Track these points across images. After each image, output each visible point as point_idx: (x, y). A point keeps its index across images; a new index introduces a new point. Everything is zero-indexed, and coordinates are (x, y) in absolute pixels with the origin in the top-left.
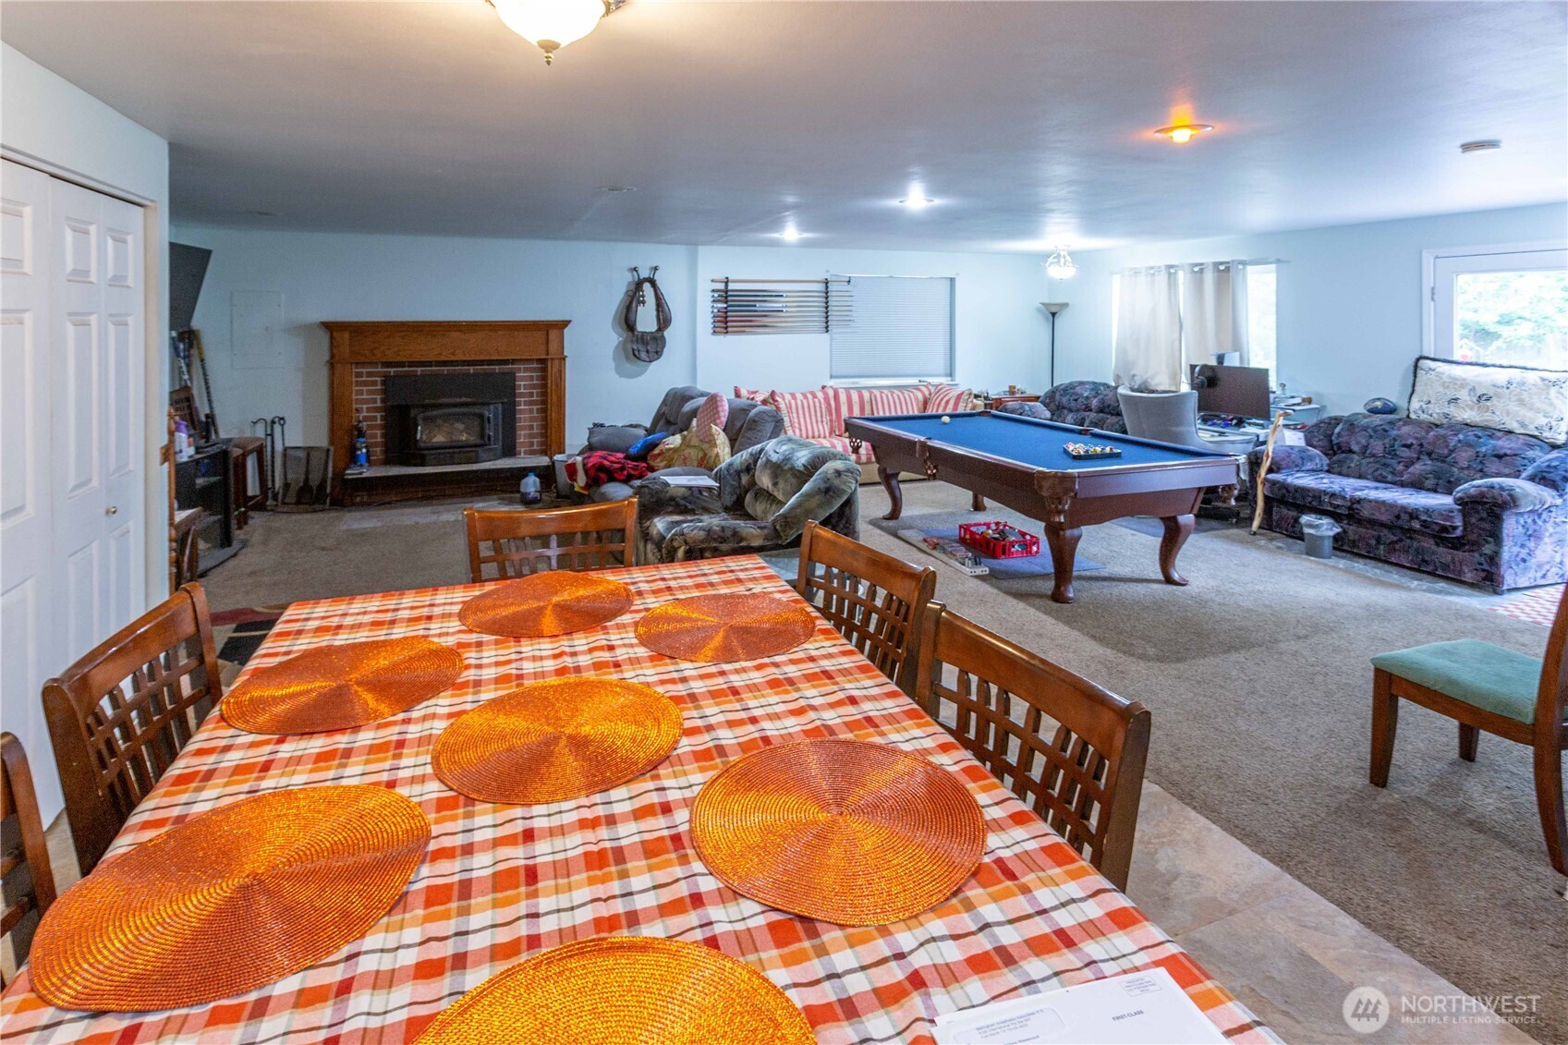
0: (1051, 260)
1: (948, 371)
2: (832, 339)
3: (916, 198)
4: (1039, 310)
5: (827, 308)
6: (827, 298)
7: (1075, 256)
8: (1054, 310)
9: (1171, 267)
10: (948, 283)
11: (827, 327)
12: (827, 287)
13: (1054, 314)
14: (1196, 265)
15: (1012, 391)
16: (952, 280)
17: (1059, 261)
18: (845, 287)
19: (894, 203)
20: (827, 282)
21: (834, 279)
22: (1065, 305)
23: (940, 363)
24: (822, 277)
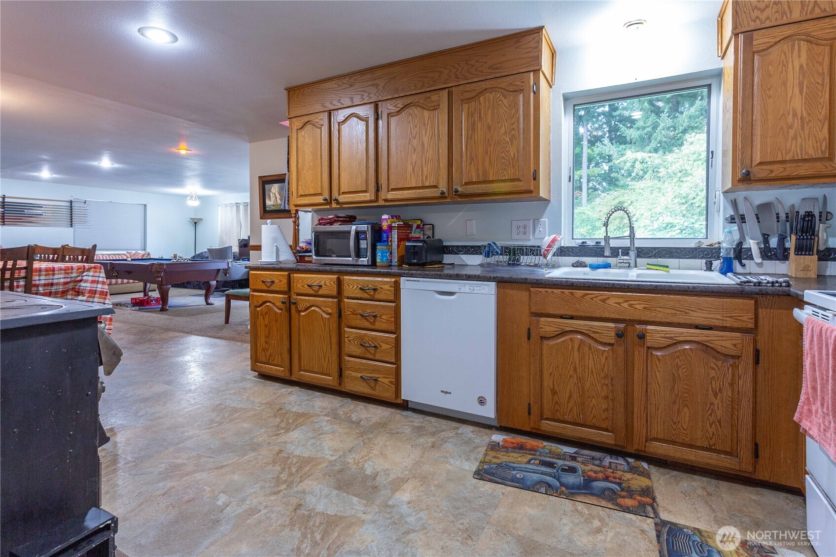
0: (188, 198)
1: (143, 248)
2: (75, 231)
3: (106, 163)
4: (189, 221)
5: (71, 215)
6: (71, 210)
7: (200, 198)
8: (196, 221)
9: (238, 203)
10: (143, 207)
11: (71, 225)
12: (71, 205)
13: (195, 223)
14: (245, 203)
15: (175, 256)
16: (145, 205)
17: (192, 199)
18: (82, 205)
19: (95, 163)
20: (71, 202)
21: (76, 200)
22: (201, 219)
23: (138, 244)
24: (69, 199)
